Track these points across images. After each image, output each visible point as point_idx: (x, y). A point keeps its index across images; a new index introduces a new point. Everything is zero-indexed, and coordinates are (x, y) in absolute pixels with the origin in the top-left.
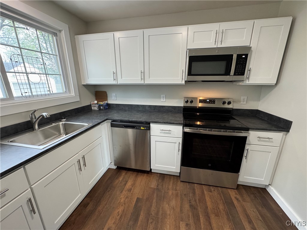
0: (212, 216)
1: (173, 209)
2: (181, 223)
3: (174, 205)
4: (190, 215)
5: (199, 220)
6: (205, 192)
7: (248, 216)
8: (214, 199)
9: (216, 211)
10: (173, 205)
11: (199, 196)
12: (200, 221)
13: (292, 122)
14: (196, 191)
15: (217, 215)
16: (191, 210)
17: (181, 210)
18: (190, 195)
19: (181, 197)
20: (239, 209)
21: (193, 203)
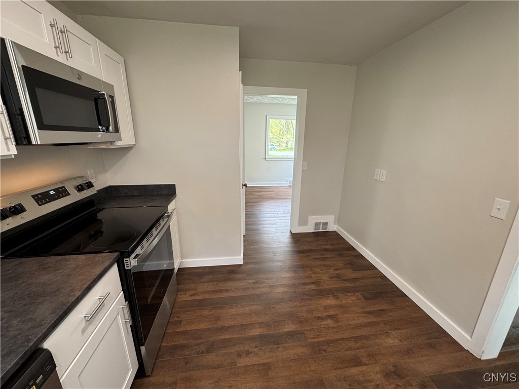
0: (220, 324)
1: (217, 382)
2: (238, 365)
3: (211, 382)
4: (224, 351)
5: (229, 340)
6: (181, 329)
7: (213, 292)
8: (195, 319)
9: (213, 319)
10: (211, 384)
11: (190, 339)
12: (230, 338)
13: (175, 185)
14: (177, 343)
15: (218, 319)
16: (215, 351)
17: (218, 367)
18: (189, 353)
19: (193, 370)
20: (207, 296)
21: (203, 348)
